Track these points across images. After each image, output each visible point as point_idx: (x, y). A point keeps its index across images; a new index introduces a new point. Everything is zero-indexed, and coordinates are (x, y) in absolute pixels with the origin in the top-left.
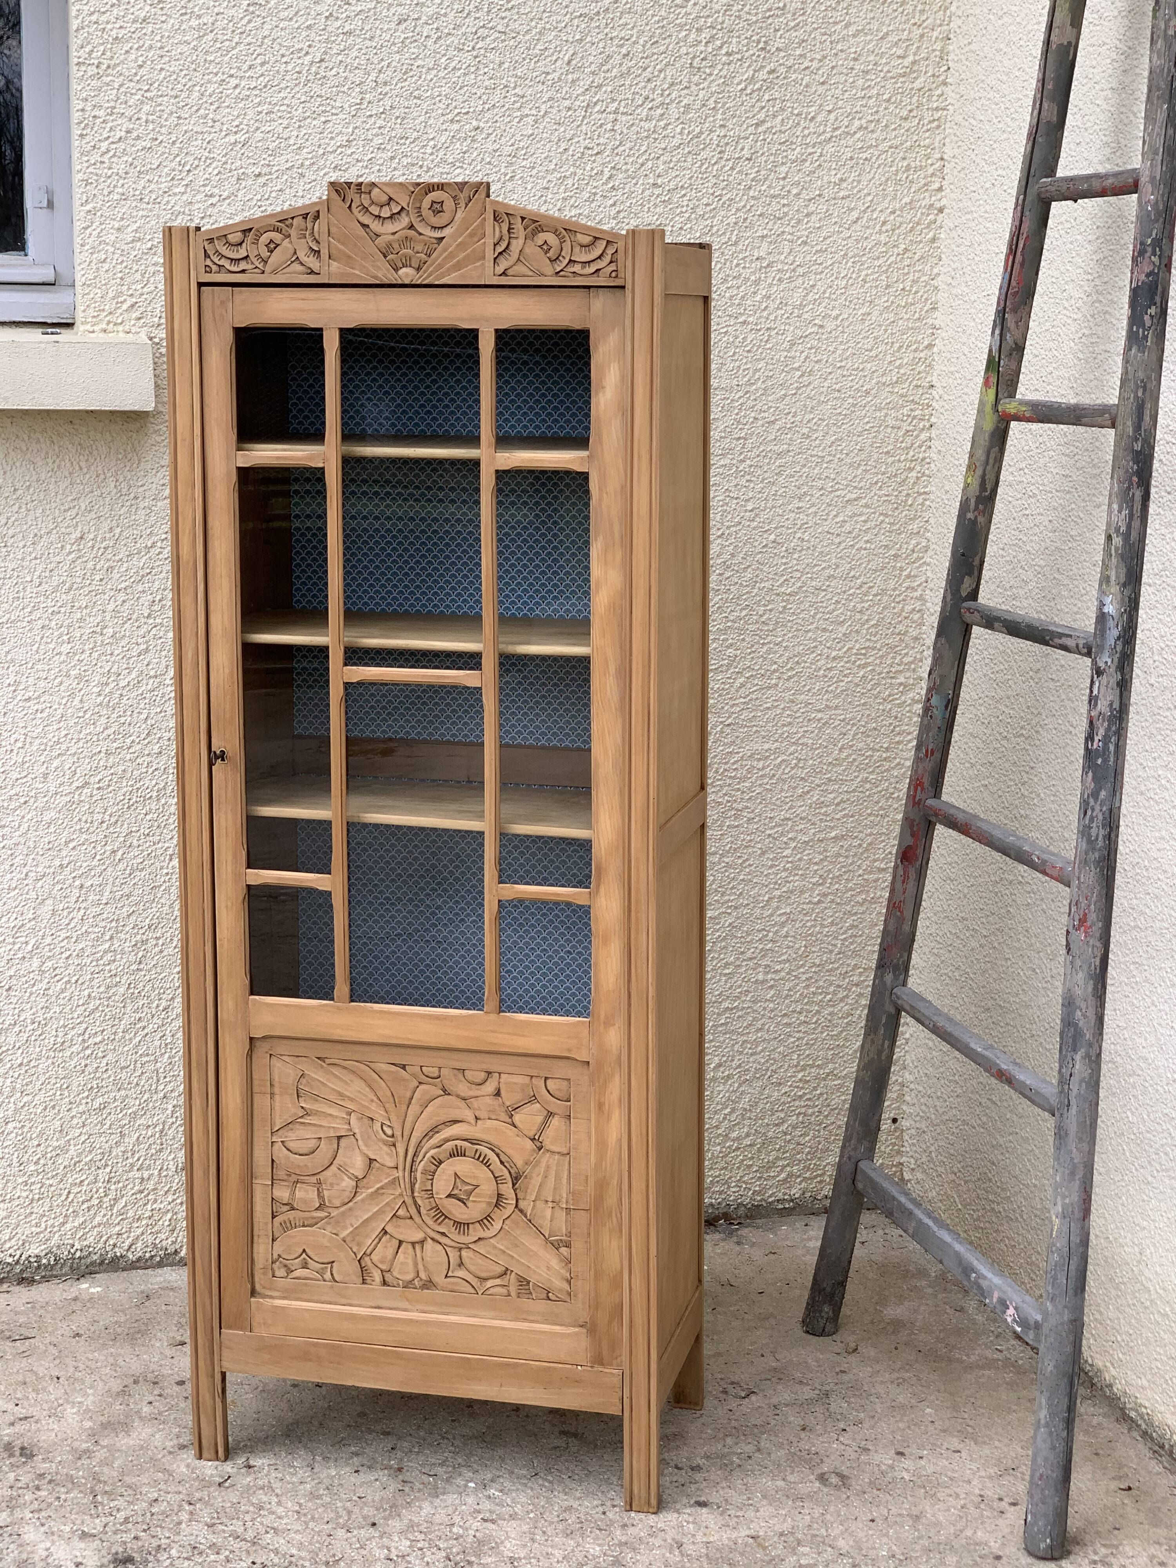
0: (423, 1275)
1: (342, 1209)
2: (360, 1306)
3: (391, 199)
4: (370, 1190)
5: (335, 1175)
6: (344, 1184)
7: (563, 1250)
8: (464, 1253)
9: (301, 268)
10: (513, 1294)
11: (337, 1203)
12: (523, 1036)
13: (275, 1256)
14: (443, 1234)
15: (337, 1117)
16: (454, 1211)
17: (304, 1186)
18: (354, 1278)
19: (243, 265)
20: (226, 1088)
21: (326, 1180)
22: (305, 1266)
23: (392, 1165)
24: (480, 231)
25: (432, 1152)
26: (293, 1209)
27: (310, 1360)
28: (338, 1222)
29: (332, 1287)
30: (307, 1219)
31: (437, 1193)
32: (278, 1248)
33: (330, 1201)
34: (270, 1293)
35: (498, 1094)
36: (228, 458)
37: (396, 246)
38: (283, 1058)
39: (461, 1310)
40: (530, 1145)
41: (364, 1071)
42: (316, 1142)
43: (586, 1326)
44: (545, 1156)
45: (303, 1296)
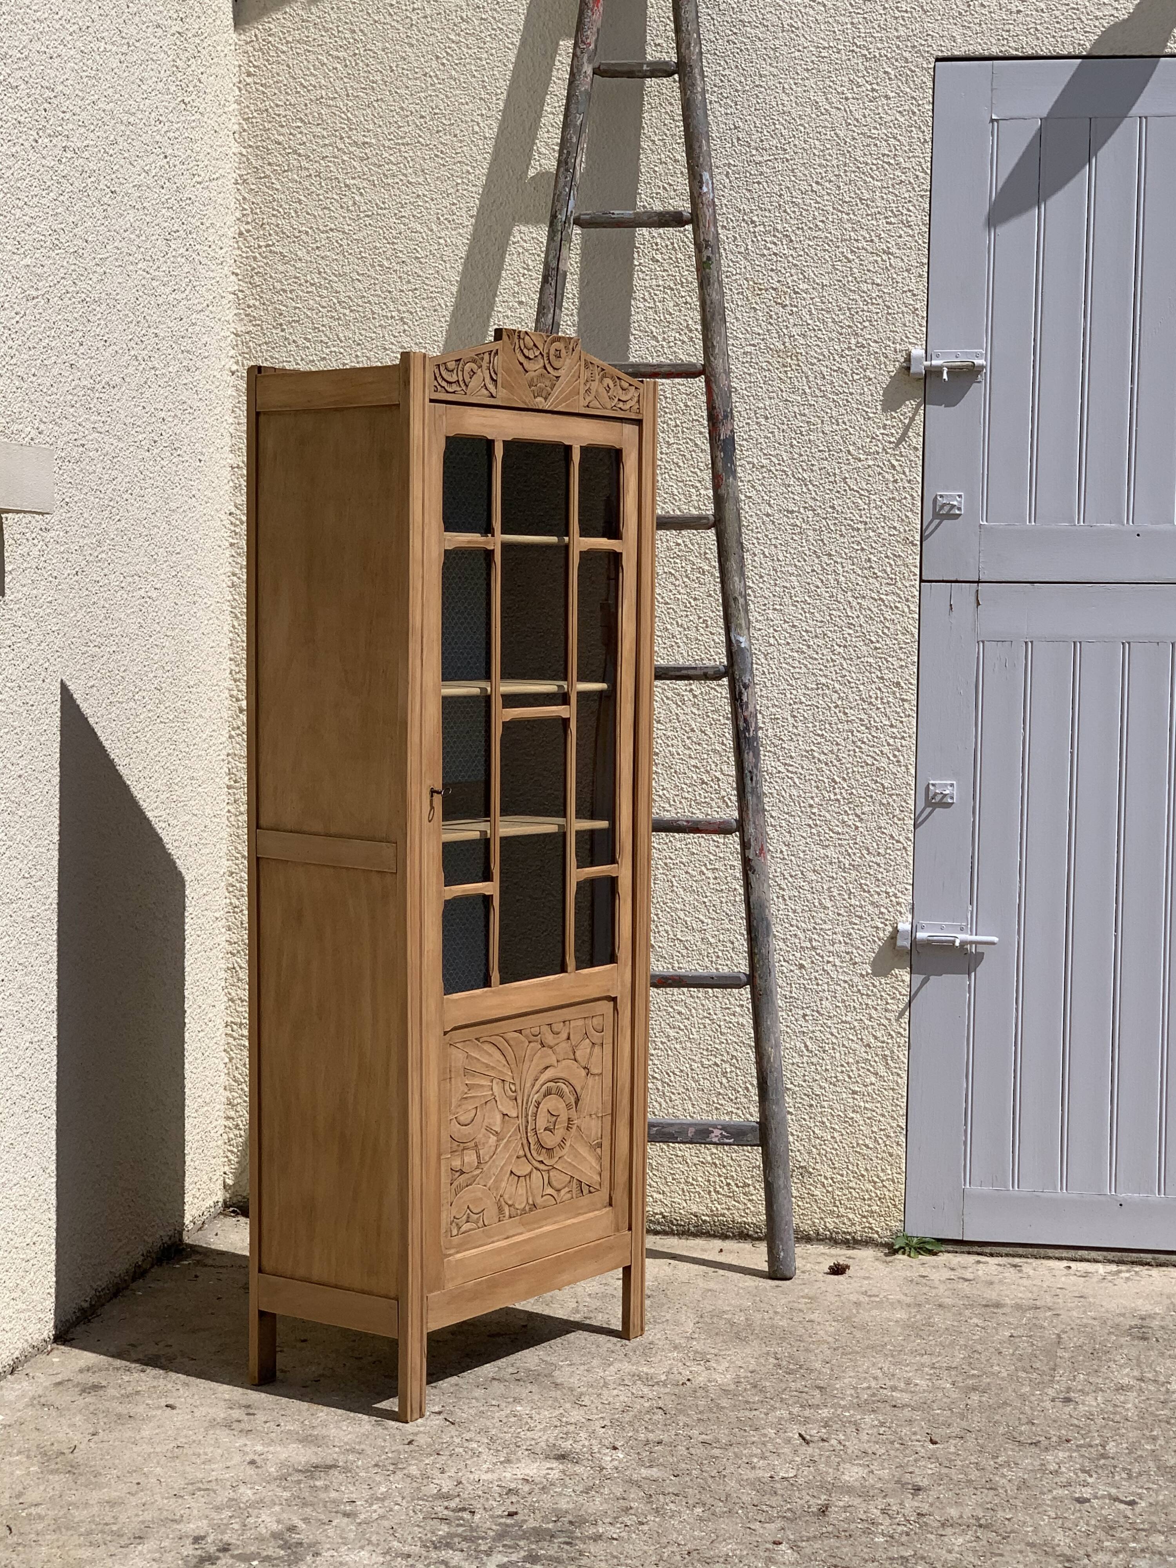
0: (531, 1201)
1: (490, 1163)
2: (498, 1241)
3: (535, 345)
4: (505, 1140)
5: (484, 1135)
6: (490, 1141)
7: (598, 1150)
8: (551, 1173)
9: (486, 392)
10: (574, 1196)
11: (487, 1158)
12: (585, 985)
13: (452, 1219)
14: (542, 1162)
15: (485, 1086)
16: (547, 1141)
17: (468, 1151)
18: (495, 1219)
19: (455, 387)
20: (429, 1081)
21: (479, 1142)
22: (468, 1220)
23: (515, 1115)
24: (577, 374)
25: (536, 1096)
26: (462, 1173)
28: (486, 1175)
29: (483, 1231)
30: (469, 1179)
31: (539, 1130)
32: (454, 1211)
33: (482, 1158)
34: (449, 1252)
35: (568, 1038)
36: (440, 541)
37: (535, 380)
38: (457, 1045)
39: (549, 1220)
40: (583, 1073)
41: (500, 1042)
42: (474, 1111)
43: (611, 1205)
44: (590, 1080)
45: (468, 1246)
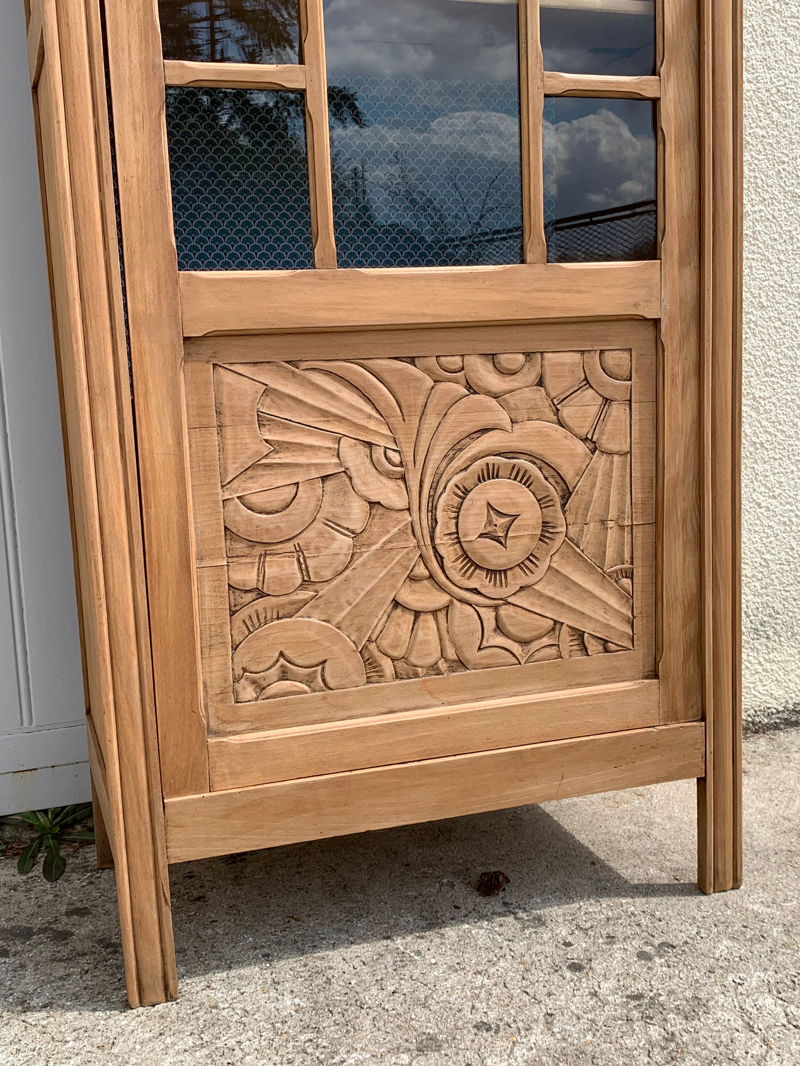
0: (451, 654)
1: (335, 582)
4: (374, 548)
5: (321, 534)
6: (335, 546)
7: (626, 582)
8: (503, 611)
10: (565, 654)
11: (327, 575)
12: (579, 292)
13: (239, 672)
14: (475, 591)
15: (319, 448)
16: (488, 556)
17: (275, 558)
18: (355, 678)
20: (149, 424)
21: (307, 544)
22: (284, 675)
23: (404, 505)
25: (457, 478)
26: (262, 594)
27: (305, 811)
28: (328, 602)
29: (324, 698)
30: (283, 606)
31: (465, 536)
32: (242, 658)
33: (316, 573)
34: (230, 728)
35: (540, 383)
38: (233, 368)
39: (497, 691)
40: (581, 448)
41: (356, 373)
42: (293, 490)
43: (656, 676)
44: (600, 462)
45: (279, 721)
